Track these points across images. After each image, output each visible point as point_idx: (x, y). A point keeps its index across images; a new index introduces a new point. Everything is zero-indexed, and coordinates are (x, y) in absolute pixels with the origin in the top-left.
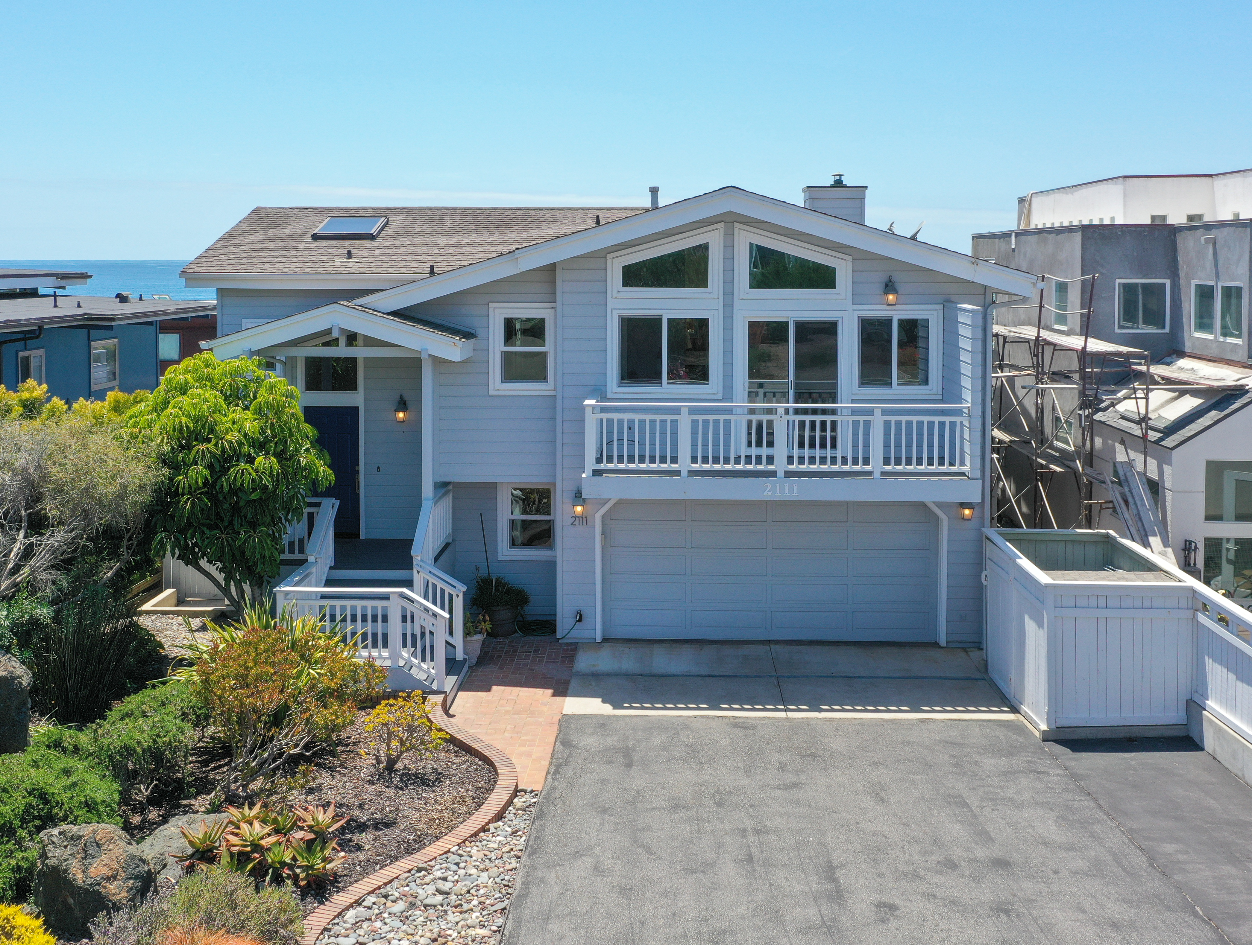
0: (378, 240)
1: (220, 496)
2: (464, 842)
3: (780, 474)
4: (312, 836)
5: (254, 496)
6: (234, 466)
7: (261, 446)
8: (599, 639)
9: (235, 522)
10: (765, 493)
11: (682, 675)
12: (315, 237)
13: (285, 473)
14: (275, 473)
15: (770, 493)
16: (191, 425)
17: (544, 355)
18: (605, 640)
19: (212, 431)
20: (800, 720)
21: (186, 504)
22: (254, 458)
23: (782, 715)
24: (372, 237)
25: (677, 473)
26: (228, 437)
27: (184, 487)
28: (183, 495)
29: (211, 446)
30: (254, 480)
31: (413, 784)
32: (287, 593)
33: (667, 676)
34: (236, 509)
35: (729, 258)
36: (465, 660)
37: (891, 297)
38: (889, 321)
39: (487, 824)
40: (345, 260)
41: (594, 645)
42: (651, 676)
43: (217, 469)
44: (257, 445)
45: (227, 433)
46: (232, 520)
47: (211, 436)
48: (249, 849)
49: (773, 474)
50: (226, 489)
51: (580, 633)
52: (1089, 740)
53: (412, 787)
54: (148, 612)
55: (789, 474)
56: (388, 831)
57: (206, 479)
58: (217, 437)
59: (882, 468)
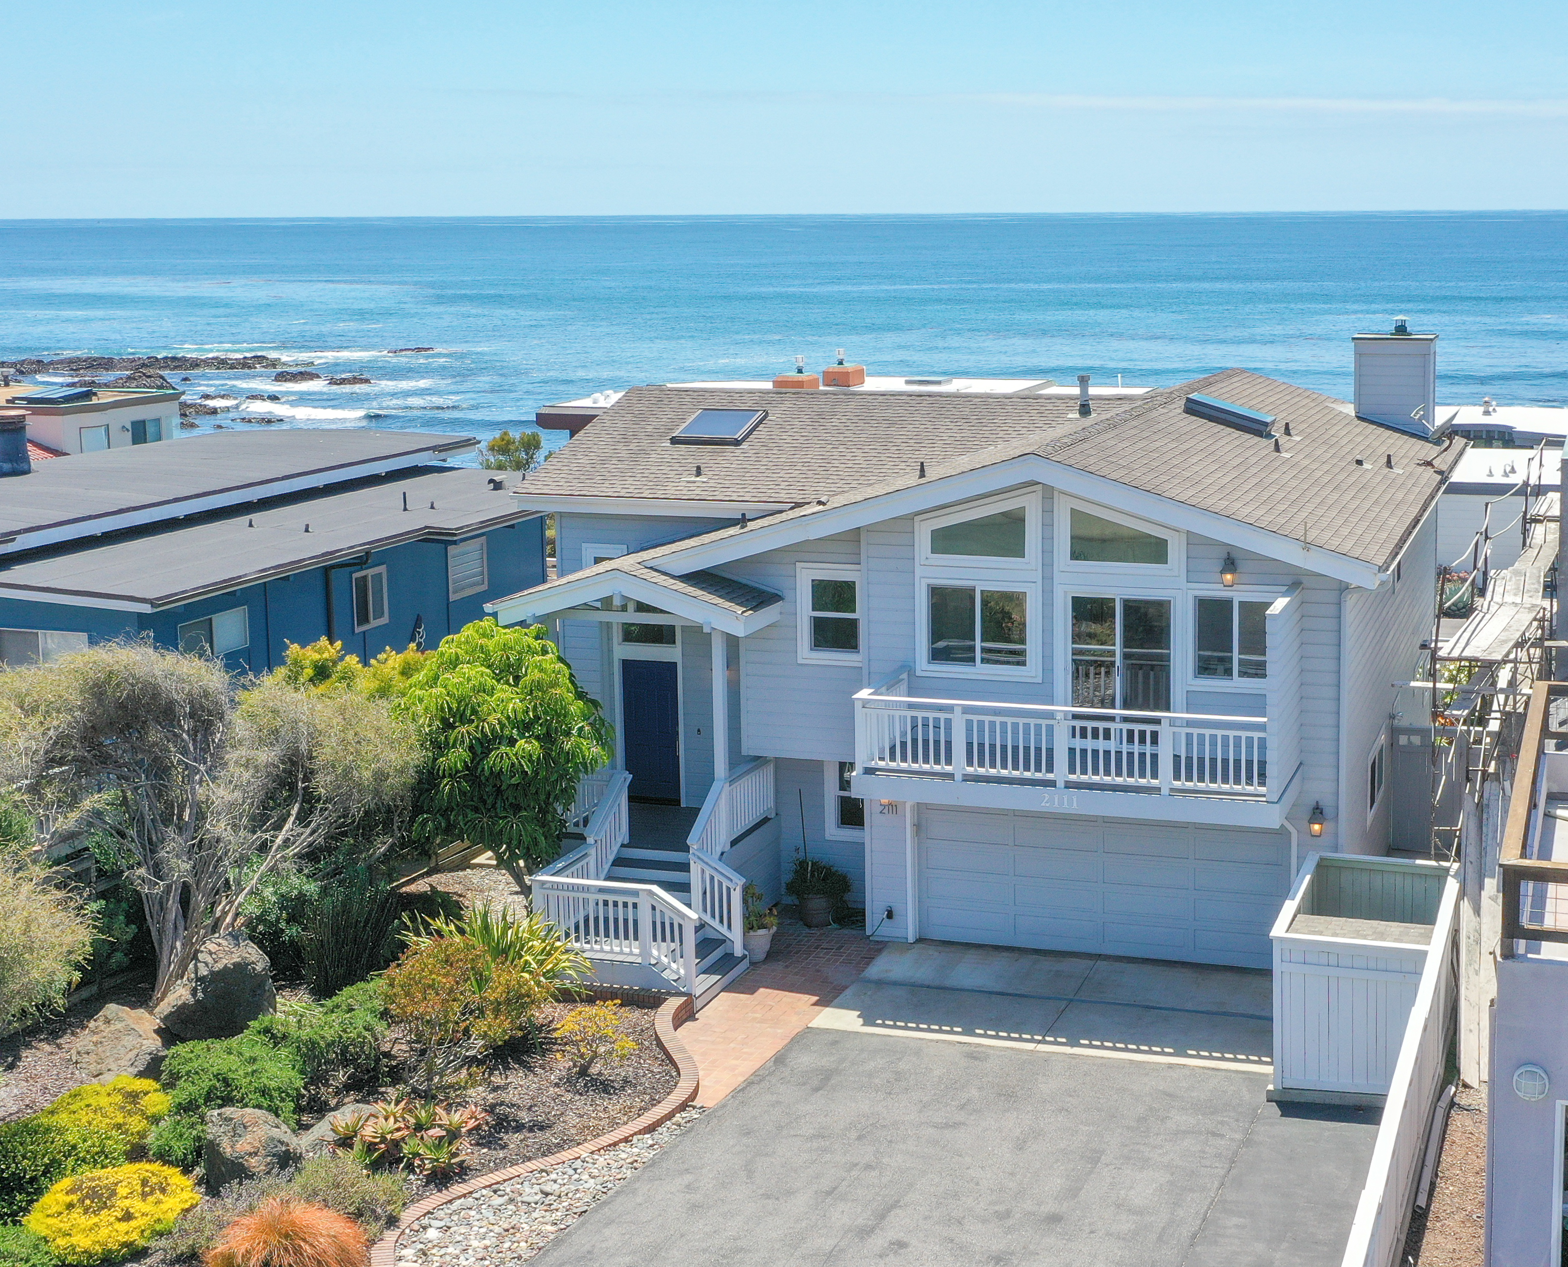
0: (745, 446)
1: (482, 778)
2: (599, 1150)
3: (1060, 784)
4: (444, 1133)
5: (514, 781)
6: (496, 748)
7: (525, 727)
8: (911, 940)
9: (498, 805)
10: (1043, 804)
11: (973, 991)
12: (674, 441)
13: (547, 756)
14: (535, 758)
15: (1048, 805)
16: (454, 706)
17: (854, 623)
18: (920, 940)
19: (474, 712)
20: (1044, 1054)
21: (446, 786)
22: (516, 741)
23: (1031, 1046)
24: (737, 443)
25: (951, 776)
26: (490, 719)
27: (444, 770)
28: (444, 776)
29: (471, 728)
30: (513, 765)
31: (594, 1090)
32: (543, 883)
33: (958, 990)
34: (499, 791)
35: (1048, 525)
36: (744, 957)
37: (1229, 577)
38: (1228, 603)
39: (632, 1135)
40: (693, 479)
41: (903, 946)
42: (942, 988)
43: (479, 752)
44: (521, 726)
45: (489, 714)
46: (496, 803)
47: (473, 717)
48: (378, 1140)
49: (1052, 784)
50: (487, 773)
51: (887, 930)
52: (1316, 1104)
53: (592, 1093)
54: (481, 866)
55: (1069, 785)
56: (539, 1134)
57: (465, 762)
58: (479, 719)
59: (1170, 783)
